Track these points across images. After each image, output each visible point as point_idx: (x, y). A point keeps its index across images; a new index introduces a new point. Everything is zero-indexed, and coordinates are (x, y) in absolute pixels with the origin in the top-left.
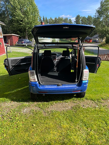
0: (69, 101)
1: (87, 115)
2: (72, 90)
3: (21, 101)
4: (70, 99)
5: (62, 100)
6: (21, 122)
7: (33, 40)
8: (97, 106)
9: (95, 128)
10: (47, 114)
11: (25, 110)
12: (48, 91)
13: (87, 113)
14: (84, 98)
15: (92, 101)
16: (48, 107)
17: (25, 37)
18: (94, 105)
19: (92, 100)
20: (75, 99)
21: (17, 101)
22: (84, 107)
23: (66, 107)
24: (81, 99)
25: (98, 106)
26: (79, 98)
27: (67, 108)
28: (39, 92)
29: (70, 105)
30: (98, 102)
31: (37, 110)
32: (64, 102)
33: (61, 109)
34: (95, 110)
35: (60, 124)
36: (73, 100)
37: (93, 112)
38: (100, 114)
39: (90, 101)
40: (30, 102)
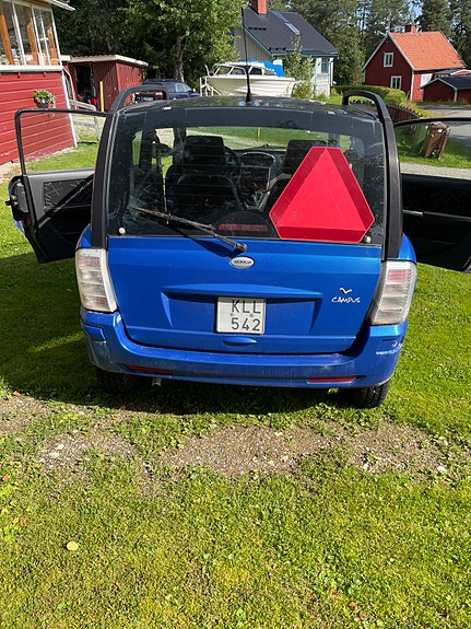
0: (290, 420)
1: (373, 519)
2: (306, 374)
3: (55, 396)
4: (305, 406)
5: (257, 413)
6: (16, 520)
7: (202, 86)
8: (442, 469)
9: (397, 608)
10: (157, 487)
11: (60, 447)
12: (174, 367)
13: (375, 503)
14: (376, 414)
15: (421, 436)
16: (173, 443)
17: (173, 72)
18: (424, 456)
19: (419, 426)
20: (330, 411)
21: (36, 395)
22: (366, 466)
23: (269, 456)
24: (360, 416)
25: (449, 466)
26: (353, 411)
27: (271, 463)
28: (129, 368)
29: (294, 445)
30: (455, 446)
31: (113, 459)
32: (267, 422)
33: (239, 461)
34: (425, 494)
35: (206, 556)
36: (319, 416)
37: (408, 501)
38: (447, 523)
39: (407, 429)
40: (97, 407)
